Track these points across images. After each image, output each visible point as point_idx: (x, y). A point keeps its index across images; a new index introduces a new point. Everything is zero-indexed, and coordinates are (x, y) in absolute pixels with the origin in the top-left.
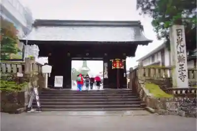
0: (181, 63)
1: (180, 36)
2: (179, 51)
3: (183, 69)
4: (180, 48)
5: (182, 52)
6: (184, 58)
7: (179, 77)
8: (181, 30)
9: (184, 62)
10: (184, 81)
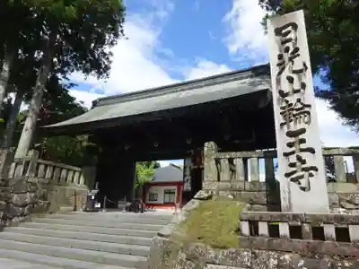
1: (290, 44)
3: (303, 146)
4: (291, 80)
5: (296, 91)
6: (307, 109)
7: (287, 175)
8: (295, 26)
9: (308, 123)
10: (306, 190)
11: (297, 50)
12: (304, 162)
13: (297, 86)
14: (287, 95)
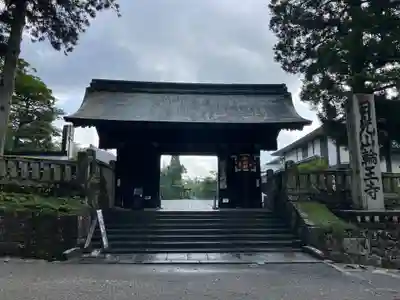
0: (369, 165)
1: (366, 115)
2: (364, 141)
4: (367, 137)
6: (375, 156)
7: (366, 191)
8: (369, 104)
9: (376, 163)
10: (375, 198)
11: (370, 119)
12: (373, 185)
13: (370, 141)
14: (365, 146)
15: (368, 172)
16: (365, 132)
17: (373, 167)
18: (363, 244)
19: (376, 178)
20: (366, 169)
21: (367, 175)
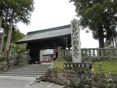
0: (75, 45)
1: (75, 27)
2: (74, 37)
3: (77, 49)
4: (75, 35)
5: (76, 38)
6: (78, 42)
7: (74, 55)
8: (76, 23)
9: (78, 45)
10: (77, 58)
11: (76, 29)
12: (77, 53)
13: (76, 36)
14: (74, 38)
15: (75, 48)
16: (74, 33)
17: (77, 46)
18: (64, 75)
19: (78, 50)
20: (74, 47)
21: (74, 49)
